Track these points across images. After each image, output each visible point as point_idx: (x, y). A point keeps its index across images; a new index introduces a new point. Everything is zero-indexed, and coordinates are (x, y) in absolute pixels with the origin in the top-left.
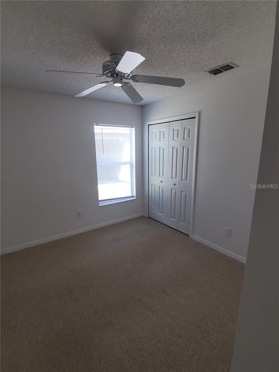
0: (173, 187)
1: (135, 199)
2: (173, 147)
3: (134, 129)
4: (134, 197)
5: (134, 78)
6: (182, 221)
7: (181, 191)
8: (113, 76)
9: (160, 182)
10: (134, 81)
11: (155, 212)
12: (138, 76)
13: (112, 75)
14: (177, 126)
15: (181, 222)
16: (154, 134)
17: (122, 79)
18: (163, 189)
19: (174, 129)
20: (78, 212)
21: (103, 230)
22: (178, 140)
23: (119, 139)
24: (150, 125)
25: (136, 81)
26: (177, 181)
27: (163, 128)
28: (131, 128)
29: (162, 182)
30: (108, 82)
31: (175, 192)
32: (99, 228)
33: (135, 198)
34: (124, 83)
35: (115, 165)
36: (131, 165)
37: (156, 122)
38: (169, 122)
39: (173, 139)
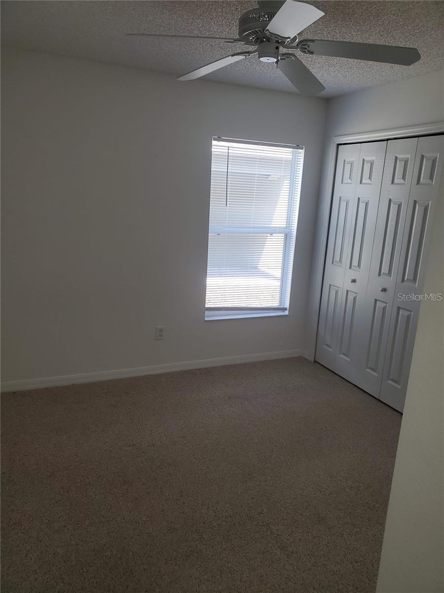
0: (381, 296)
1: (285, 316)
2: (390, 200)
3: (302, 152)
4: (285, 309)
5: (305, 45)
6: (393, 380)
7: (399, 308)
8: (259, 41)
9: (350, 281)
10: (305, 52)
11: (330, 349)
12: (313, 41)
13: (257, 39)
14: (404, 151)
15: (390, 382)
16: (348, 167)
17: (277, 48)
18: (355, 298)
19: (396, 158)
20: (158, 327)
21: (207, 374)
22: (404, 184)
23: (269, 174)
24: (341, 144)
25: (308, 51)
26: (390, 282)
27: (371, 154)
28: (295, 150)
29: (354, 281)
30: (249, 53)
31: (384, 308)
32: (199, 369)
33: (287, 313)
34: (283, 55)
35: (250, 233)
36: (287, 237)
37: (356, 137)
38: (387, 140)
39: (393, 182)
